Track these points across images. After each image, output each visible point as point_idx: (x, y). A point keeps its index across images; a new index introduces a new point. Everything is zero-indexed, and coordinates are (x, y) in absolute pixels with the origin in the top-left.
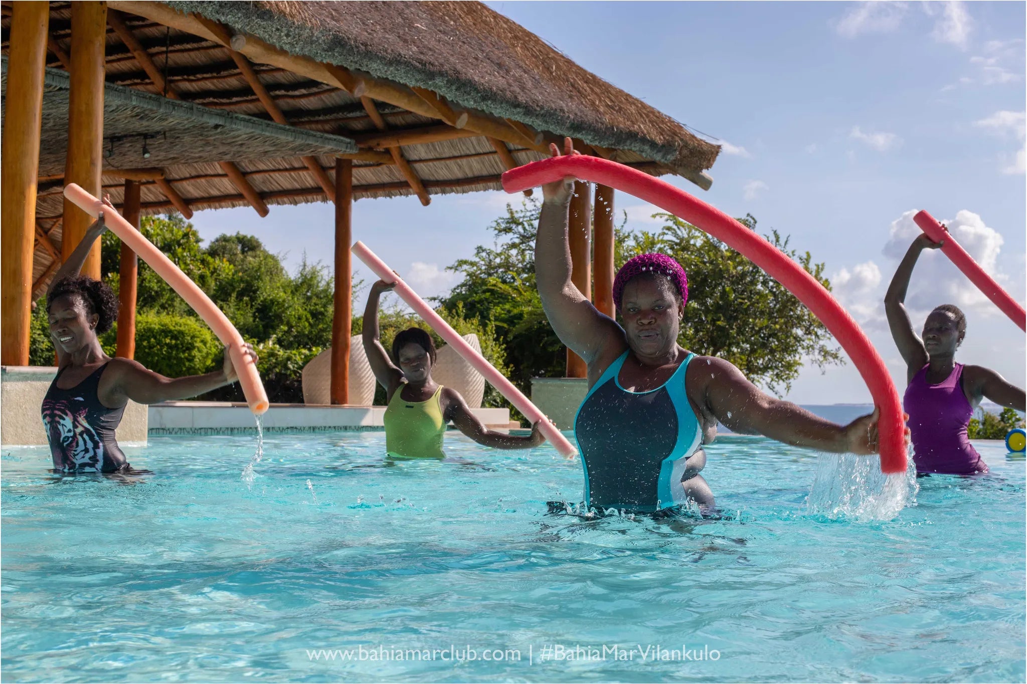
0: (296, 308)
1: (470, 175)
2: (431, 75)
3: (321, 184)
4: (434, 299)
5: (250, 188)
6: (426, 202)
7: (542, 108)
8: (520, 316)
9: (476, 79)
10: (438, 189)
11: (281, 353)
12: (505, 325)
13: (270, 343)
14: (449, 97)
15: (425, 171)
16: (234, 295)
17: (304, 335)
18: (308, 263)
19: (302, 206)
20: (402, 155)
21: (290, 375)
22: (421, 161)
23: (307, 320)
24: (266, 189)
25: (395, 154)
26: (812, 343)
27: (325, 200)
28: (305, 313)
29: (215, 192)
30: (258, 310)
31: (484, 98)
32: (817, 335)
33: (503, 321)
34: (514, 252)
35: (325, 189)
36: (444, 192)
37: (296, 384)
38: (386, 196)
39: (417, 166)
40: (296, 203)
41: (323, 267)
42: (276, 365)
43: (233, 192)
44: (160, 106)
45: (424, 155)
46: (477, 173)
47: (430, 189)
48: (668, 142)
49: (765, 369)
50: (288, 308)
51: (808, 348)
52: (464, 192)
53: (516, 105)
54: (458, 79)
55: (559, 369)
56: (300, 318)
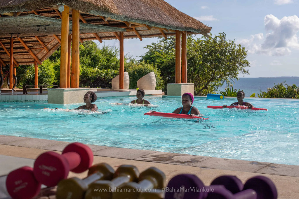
0: (102, 58)
1: (152, 34)
2: (145, 21)
3: (115, 35)
4: (141, 56)
5: (98, 36)
6: (141, 40)
7: (169, 25)
8: (164, 62)
9: (155, 20)
10: (144, 37)
11: (100, 71)
12: (160, 64)
13: (97, 68)
14: (149, 25)
15: (141, 33)
16: (86, 55)
17: (105, 65)
18: (105, 45)
19: (111, 40)
20: (135, 29)
21: (102, 77)
22: (140, 30)
23: (106, 61)
24: (102, 36)
25: (134, 29)
26: (241, 68)
27: (116, 39)
28: (105, 59)
29: (89, 37)
30: (92, 59)
31: (156, 25)
32: (243, 66)
33: (159, 63)
34: (162, 43)
35: (116, 36)
36: (145, 38)
37: (104, 79)
38: (131, 38)
39: (139, 32)
40: (109, 40)
41: (109, 47)
42: (98, 75)
43: (93, 37)
44: (84, 25)
45: (141, 29)
46: (154, 33)
47: (142, 37)
48: (199, 29)
49: (228, 75)
50: (101, 58)
51: (240, 69)
52: (150, 37)
53: (163, 25)
54: (151, 21)
55: (174, 75)
56: (103, 61)
